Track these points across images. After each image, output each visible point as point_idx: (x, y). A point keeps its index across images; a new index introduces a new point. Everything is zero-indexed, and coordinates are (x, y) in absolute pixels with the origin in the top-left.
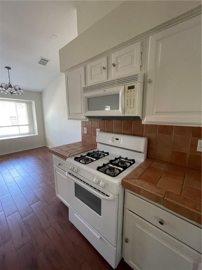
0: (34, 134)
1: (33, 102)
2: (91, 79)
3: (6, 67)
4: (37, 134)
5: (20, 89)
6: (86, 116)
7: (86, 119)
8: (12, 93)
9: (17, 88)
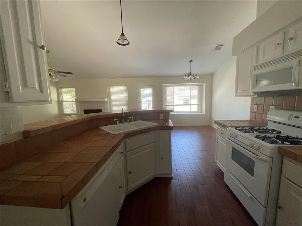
0: (202, 113)
1: (205, 84)
2: (264, 56)
3: (190, 61)
4: (204, 113)
5: (196, 75)
6: (254, 92)
7: (254, 95)
8: (190, 79)
9: (195, 74)
